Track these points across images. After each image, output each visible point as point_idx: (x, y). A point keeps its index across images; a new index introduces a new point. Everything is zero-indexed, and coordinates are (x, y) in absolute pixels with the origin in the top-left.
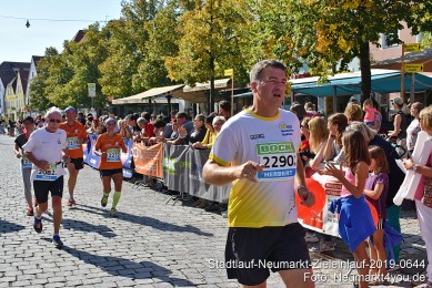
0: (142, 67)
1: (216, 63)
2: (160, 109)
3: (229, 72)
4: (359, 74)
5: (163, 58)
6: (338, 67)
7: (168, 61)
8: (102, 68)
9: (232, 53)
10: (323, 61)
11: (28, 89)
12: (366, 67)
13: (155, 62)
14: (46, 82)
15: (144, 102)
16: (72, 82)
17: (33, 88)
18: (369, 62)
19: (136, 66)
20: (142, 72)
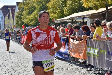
8: (49, 5)
11: (15, 18)
14: (23, 14)
16: (35, 13)
17: (17, 17)
19: (65, 3)
20: (69, 5)
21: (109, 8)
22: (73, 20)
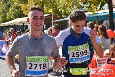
0: (11, 9)
1: (44, 7)
2: (19, 28)
3: (51, 11)
4: (108, 11)
5: (21, 5)
6: (99, 8)
7: (23, 6)
9: (52, 2)
10: (93, 5)
12: (111, 8)
13: (17, 7)
15: (12, 25)
18: (112, 6)
19: (8, 9)
20: (11, 11)
21: (45, 15)
22: (15, 24)
